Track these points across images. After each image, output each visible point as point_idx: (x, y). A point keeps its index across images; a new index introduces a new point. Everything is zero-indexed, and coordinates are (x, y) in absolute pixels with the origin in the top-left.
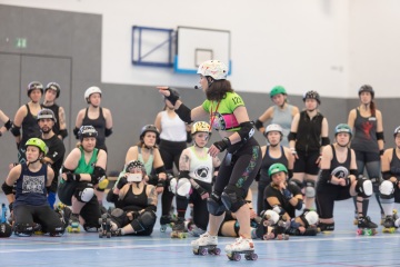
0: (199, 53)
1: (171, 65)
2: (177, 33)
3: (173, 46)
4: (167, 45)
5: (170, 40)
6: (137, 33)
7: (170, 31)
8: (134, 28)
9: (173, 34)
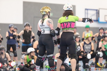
0: (106, 17)
1: (97, 21)
2: (99, 11)
3: (98, 15)
4: (96, 15)
5: (97, 13)
6: (86, 11)
7: (97, 10)
8: (86, 9)
9: (98, 11)
